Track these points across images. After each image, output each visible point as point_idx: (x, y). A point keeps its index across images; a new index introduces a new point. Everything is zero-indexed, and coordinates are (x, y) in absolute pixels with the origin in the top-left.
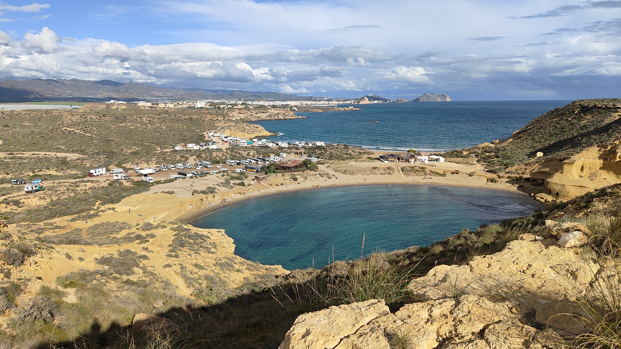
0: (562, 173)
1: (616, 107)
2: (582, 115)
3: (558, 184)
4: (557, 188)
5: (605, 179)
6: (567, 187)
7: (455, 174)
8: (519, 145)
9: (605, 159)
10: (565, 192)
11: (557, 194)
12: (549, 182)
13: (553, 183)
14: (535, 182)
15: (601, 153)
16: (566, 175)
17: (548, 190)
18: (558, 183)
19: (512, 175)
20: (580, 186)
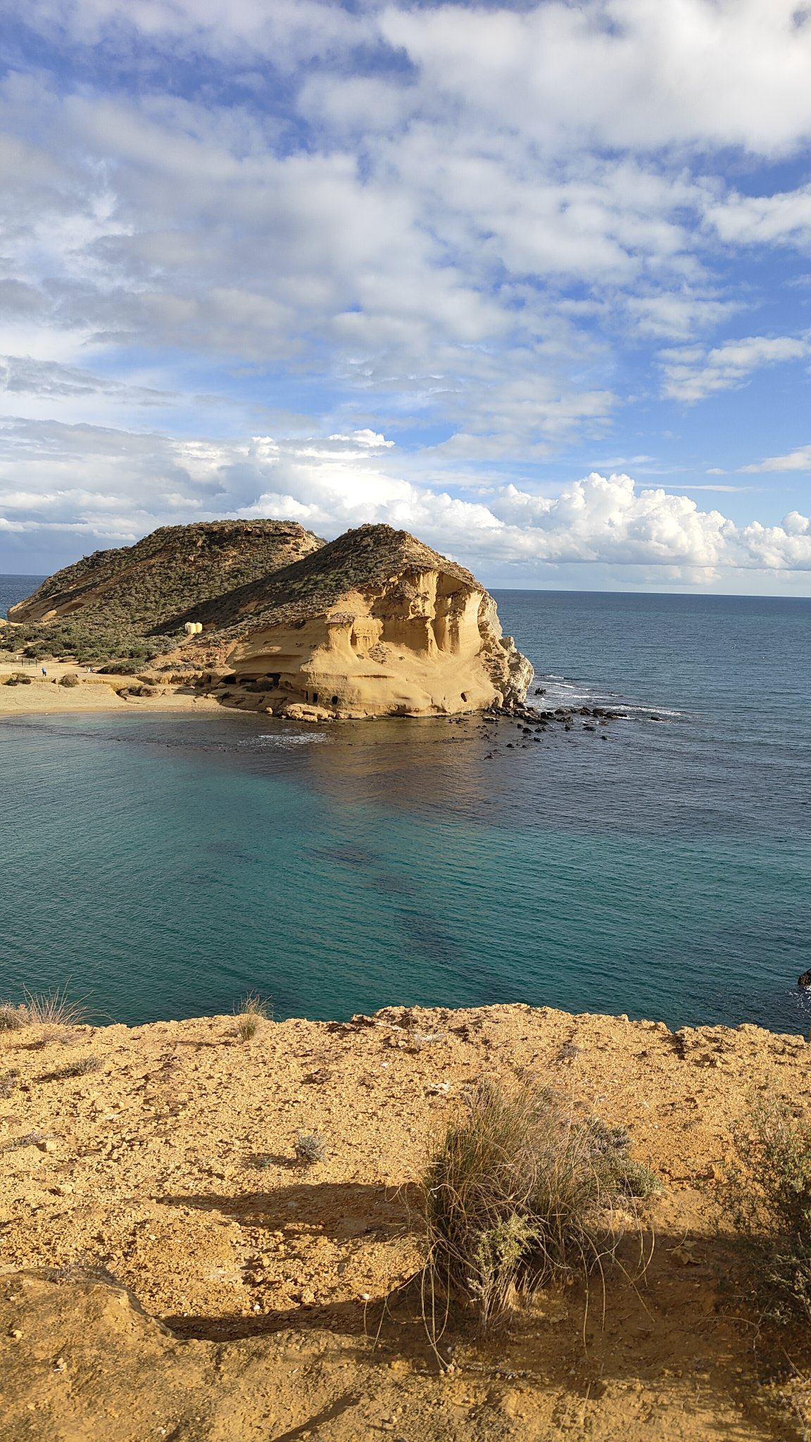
0: (328, 649)
1: (282, 532)
2: (216, 548)
3: (332, 676)
4: (332, 686)
5: (401, 658)
6: (352, 680)
7: (20, 685)
8: (99, 619)
9: (384, 618)
10: (353, 691)
11: (335, 700)
12: (308, 674)
13: (319, 675)
14: (249, 684)
15: (372, 604)
16: (339, 653)
17: (311, 696)
18: (329, 672)
19: (183, 674)
20: (375, 676)
